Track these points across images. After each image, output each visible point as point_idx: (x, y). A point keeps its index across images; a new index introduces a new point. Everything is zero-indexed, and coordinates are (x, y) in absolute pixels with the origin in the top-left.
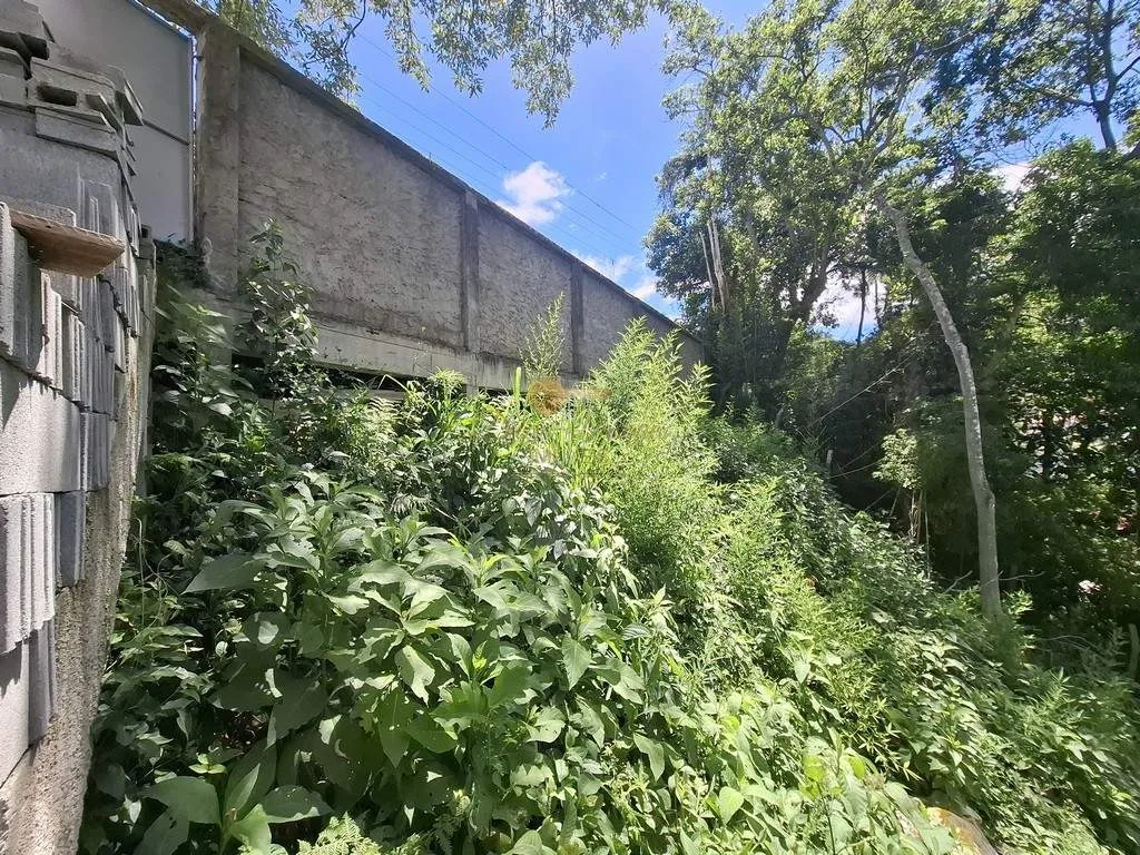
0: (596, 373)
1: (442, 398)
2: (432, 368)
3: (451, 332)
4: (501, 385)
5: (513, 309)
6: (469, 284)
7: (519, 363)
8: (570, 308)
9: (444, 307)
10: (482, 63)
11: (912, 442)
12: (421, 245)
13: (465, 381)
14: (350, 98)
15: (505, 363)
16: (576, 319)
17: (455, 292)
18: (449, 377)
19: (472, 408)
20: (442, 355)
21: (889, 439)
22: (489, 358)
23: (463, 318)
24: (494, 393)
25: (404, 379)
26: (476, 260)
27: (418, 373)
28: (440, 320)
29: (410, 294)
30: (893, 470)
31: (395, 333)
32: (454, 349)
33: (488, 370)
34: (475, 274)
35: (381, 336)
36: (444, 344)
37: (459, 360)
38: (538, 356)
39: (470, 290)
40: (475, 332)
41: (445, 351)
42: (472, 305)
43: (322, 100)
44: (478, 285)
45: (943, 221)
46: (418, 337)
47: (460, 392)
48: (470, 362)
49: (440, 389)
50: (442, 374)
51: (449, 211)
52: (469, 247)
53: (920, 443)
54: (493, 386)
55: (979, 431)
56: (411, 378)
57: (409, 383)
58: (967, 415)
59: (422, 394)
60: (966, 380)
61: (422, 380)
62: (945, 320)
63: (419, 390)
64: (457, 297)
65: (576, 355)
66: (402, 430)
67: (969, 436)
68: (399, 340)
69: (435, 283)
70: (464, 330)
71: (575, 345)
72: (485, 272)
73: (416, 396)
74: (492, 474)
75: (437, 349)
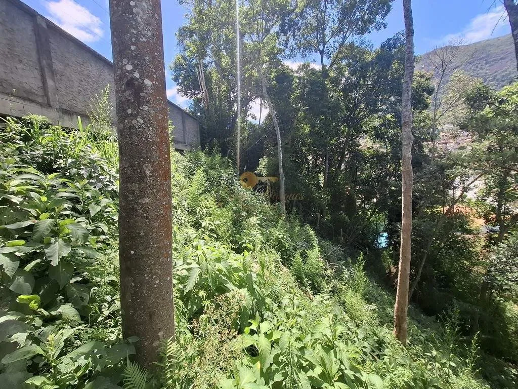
1: (33, 128)
2: (24, 112)
6: (46, 69)
9: (28, 79)
13: (50, 122)
17: (36, 73)
18: (38, 118)
20: (32, 106)
21: (261, 160)
22: (66, 112)
23: (44, 88)
25: (4, 116)
26: (50, 58)
27: (14, 113)
28: (27, 87)
30: (260, 170)
32: (41, 105)
33: (66, 118)
34: (50, 66)
36: (32, 101)
37: (44, 110)
39: (48, 75)
40: (55, 97)
41: (34, 105)
42: (50, 83)
44: (53, 72)
46: (12, 94)
48: (53, 113)
49: (32, 123)
50: (32, 116)
52: (44, 51)
53: (269, 161)
55: (281, 156)
57: (8, 118)
58: (279, 151)
59: (19, 125)
60: (279, 139)
61: (18, 117)
63: (17, 122)
64: (39, 77)
67: (279, 158)
69: (20, 66)
70: (46, 94)
72: (57, 65)
73: (15, 126)
75: (27, 103)
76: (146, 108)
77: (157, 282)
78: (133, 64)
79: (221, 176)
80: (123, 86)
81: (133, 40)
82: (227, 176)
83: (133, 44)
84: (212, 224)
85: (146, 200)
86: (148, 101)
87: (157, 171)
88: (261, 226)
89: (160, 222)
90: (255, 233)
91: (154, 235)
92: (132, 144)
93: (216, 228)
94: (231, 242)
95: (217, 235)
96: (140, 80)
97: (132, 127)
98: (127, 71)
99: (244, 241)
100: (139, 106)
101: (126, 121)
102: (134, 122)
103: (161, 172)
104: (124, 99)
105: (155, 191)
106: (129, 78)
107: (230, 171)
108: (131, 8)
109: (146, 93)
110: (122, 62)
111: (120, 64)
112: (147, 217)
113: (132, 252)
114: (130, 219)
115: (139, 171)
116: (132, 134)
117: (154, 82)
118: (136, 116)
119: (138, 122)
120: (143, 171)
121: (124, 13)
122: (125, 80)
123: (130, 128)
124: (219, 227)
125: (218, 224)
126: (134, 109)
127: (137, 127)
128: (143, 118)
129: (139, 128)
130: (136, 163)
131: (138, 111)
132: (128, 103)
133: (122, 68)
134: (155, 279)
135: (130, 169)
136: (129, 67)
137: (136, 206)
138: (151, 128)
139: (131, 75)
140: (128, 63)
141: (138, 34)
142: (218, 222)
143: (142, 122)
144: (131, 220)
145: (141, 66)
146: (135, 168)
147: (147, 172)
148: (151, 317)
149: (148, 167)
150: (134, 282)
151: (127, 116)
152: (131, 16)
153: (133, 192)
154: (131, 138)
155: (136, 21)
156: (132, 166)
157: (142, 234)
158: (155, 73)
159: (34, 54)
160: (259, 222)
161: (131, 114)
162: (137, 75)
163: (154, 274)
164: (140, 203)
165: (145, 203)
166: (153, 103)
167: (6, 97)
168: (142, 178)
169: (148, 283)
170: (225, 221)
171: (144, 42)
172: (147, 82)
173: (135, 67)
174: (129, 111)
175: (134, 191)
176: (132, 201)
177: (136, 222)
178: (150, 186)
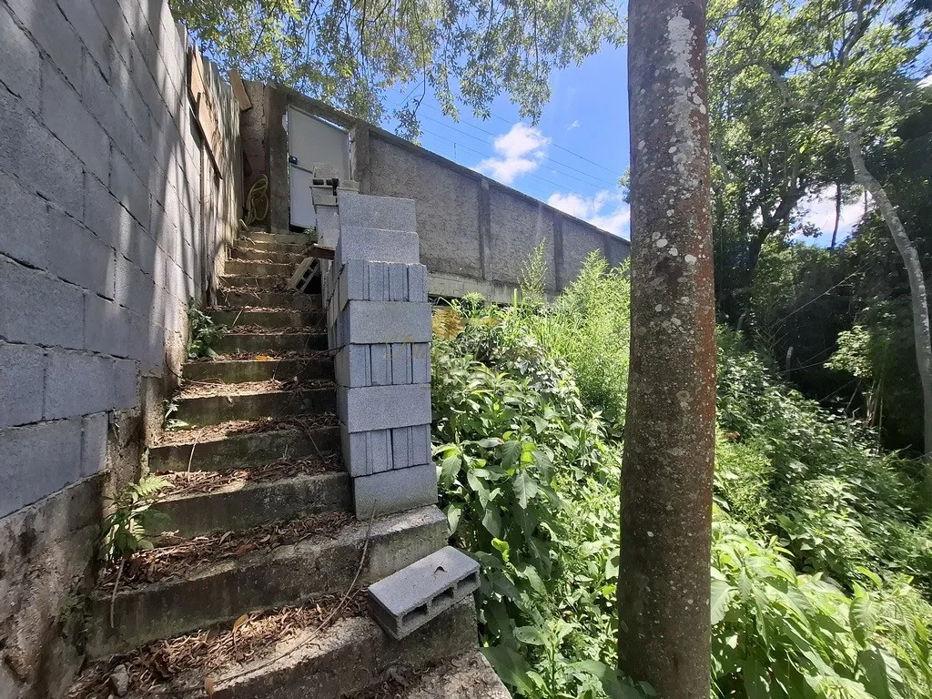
0: (567, 290)
1: (471, 309)
2: (463, 291)
3: (474, 269)
4: (505, 300)
5: (513, 251)
6: (485, 236)
7: (517, 286)
8: (553, 246)
9: (469, 252)
10: (490, 99)
11: (866, 337)
12: (455, 218)
13: (484, 298)
14: (416, 141)
15: (509, 287)
16: (558, 253)
17: (476, 243)
18: (474, 296)
19: (488, 313)
20: (470, 283)
21: (844, 335)
22: (498, 284)
23: (481, 259)
24: (501, 306)
25: (450, 299)
26: (489, 222)
27: (457, 294)
28: (467, 261)
29: (450, 248)
30: (844, 362)
31: (443, 272)
32: (477, 279)
33: (497, 291)
34: (488, 231)
35: (437, 274)
36: (470, 277)
37: (479, 286)
38: (530, 281)
39: (485, 242)
40: (489, 268)
41: (471, 281)
42: (487, 252)
43: (404, 146)
44: (490, 238)
45: (897, 139)
46: (456, 274)
47: (481, 305)
48: (486, 287)
49: (470, 304)
50: (470, 295)
51: (472, 195)
52: (484, 216)
53: (874, 338)
54: (501, 302)
55: (927, 325)
56: (454, 298)
57: (453, 301)
58: (915, 310)
59: (459, 307)
60: (915, 279)
61: (459, 299)
62: (895, 227)
63: (458, 305)
64: (477, 247)
65: (558, 279)
66: (450, 326)
67: (917, 329)
68: (446, 276)
69: (464, 240)
70: (482, 267)
71: (557, 271)
72: (495, 228)
73: (456, 308)
74: (500, 350)
75: (467, 280)
76: (686, 300)
77: (690, 602)
78: (668, 237)
79: (728, 372)
80: (651, 272)
81: (672, 201)
82: (745, 372)
83: (670, 207)
84: (718, 477)
85: (678, 452)
86: (690, 288)
87: (699, 403)
88: (859, 509)
89: (700, 494)
90: (840, 523)
91: (689, 514)
92: (659, 358)
93: (725, 485)
94: (766, 527)
95: (730, 504)
96: (678, 259)
97: (662, 332)
98: (660, 250)
99: (806, 536)
100: (675, 297)
101: (652, 323)
102: (665, 324)
103: (704, 404)
104: (650, 291)
105: (694, 437)
106: (661, 259)
107: (751, 360)
108: (670, 156)
109: (687, 276)
110: (651, 237)
111: (648, 240)
112: (679, 481)
113: (650, 534)
114: (649, 477)
115: (669, 401)
116: (661, 342)
117: (700, 256)
118: (668, 315)
119: (672, 324)
120: (675, 403)
121: (660, 168)
122: (654, 263)
123: (658, 333)
124: (733, 485)
125: (732, 480)
126: (665, 305)
127: (670, 332)
128: (679, 317)
129: (673, 333)
130: (666, 388)
131: (673, 307)
132: (659, 296)
133: (650, 246)
134: (686, 596)
135: (654, 396)
136: (663, 243)
137: (661, 459)
138: (692, 332)
139: (664, 254)
140: (661, 238)
141: (678, 191)
142: (730, 476)
143: (678, 322)
144: (651, 479)
145: (681, 238)
146: (663, 397)
147: (683, 404)
148: (676, 662)
149: (684, 395)
150: (650, 585)
151: (655, 315)
152: (669, 169)
153: (657, 435)
154: (659, 350)
155: (678, 173)
156: (658, 392)
157: (669, 507)
158: (701, 242)
159: (476, 223)
160: (853, 498)
161: (661, 313)
162: (674, 252)
163: (685, 585)
164: (669, 456)
165: (676, 457)
166: (697, 290)
167: (452, 277)
168: (673, 414)
169: (675, 598)
170: (747, 475)
171: (687, 199)
172: (690, 259)
173: (672, 240)
174: (659, 308)
175: (660, 433)
176: (654, 448)
177: (660, 485)
178: (686, 427)
